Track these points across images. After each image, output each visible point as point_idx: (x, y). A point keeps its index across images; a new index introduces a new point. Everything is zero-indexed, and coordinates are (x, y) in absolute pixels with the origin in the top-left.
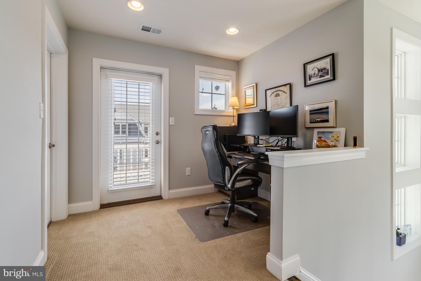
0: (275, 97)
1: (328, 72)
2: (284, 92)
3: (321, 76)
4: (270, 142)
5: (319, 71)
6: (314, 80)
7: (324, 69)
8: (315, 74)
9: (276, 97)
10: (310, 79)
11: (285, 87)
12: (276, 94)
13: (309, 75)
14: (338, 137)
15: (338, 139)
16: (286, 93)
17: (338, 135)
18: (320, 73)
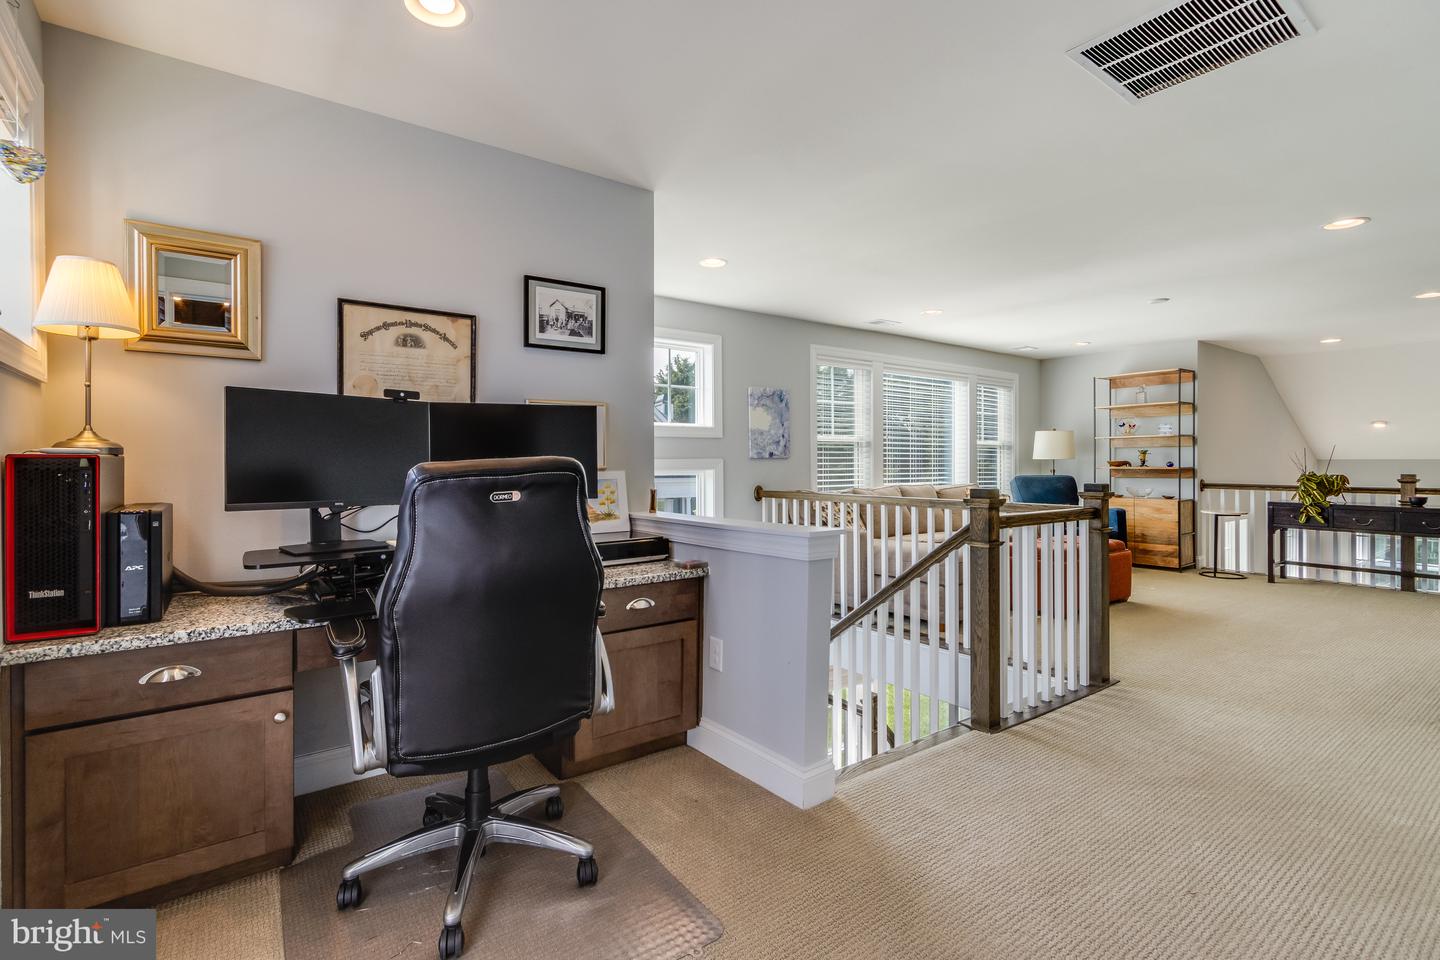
0: (397, 343)
1: (591, 328)
2: (445, 338)
3: (573, 333)
4: (362, 527)
5: (570, 315)
6: (553, 336)
7: (582, 316)
8: (557, 320)
9: (405, 345)
10: (542, 329)
11: (453, 322)
12: (406, 336)
13: (541, 316)
14: (612, 493)
15: (614, 497)
16: (454, 346)
17: (613, 488)
18: (572, 324)
